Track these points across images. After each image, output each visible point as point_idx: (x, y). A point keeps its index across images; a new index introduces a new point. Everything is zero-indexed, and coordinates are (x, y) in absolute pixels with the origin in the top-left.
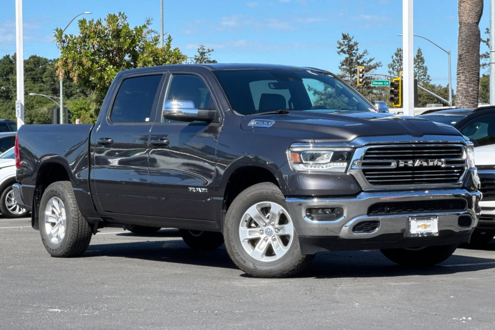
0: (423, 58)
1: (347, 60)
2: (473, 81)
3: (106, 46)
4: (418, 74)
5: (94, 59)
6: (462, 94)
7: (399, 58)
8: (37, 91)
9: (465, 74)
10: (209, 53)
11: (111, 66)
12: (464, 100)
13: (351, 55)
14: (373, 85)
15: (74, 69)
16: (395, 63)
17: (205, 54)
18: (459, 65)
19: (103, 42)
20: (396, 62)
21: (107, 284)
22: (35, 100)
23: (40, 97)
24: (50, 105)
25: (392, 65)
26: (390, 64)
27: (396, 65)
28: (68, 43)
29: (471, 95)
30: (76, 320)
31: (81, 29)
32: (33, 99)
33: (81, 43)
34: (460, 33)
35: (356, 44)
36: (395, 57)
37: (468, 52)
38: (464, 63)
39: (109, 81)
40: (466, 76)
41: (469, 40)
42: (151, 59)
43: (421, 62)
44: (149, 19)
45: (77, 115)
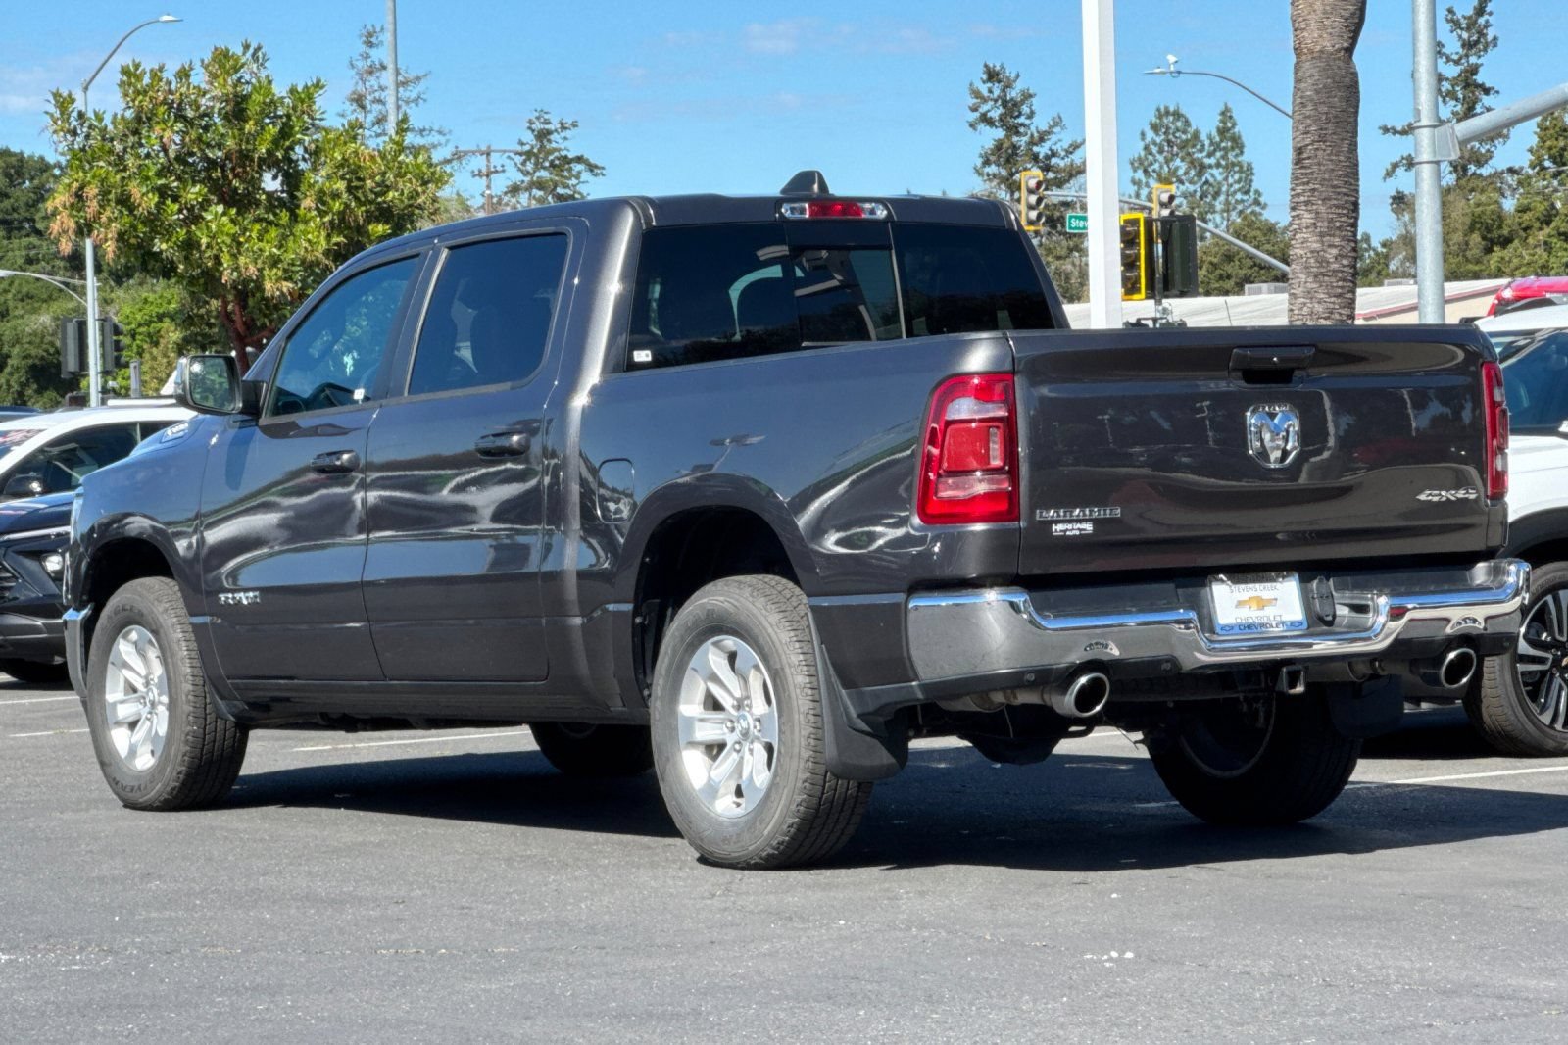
0: (1239, 137)
1: (999, 146)
2: (1339, 228)
3: (203, 147)
4: (1224, 189)
5: (166, 187)
6: (1306, 267)
7: (1163, 137)
8: (20, 261)
9: (1315, 207)
10: (563, 135)
11: (220, 208)
12: (1314, 286)
13: (1014, 130)
14: (1071, 228)
15: (104, 219)
16: (1151, 153)
17: (552, 137)
18: (1295, 178)
19: (194, 135)
20: (1155, 150)
21: (160, 878)
22: (13, 291)
23: (27, 280)
24: (59, 307)
25: (1140, 161)
26: (1136, 156)
27: (1156, 160)
28: (88, 137)
29: (1334, 271)
30: (46, 982)
31: (126, 95)
32: (7, 288)
33: (125, 136)
34: (1298, 81)
35: (1027, 96)
36: (1150, 135)
37: (1322, 139)
38: (1312, 173)
39: (214, 251)
40: (1317, 213)
41: (1324, 103)
42: (341, 186)
43: (1233, 149)
44: (371, 30)
45: (149, 335)
